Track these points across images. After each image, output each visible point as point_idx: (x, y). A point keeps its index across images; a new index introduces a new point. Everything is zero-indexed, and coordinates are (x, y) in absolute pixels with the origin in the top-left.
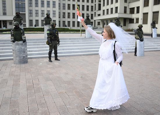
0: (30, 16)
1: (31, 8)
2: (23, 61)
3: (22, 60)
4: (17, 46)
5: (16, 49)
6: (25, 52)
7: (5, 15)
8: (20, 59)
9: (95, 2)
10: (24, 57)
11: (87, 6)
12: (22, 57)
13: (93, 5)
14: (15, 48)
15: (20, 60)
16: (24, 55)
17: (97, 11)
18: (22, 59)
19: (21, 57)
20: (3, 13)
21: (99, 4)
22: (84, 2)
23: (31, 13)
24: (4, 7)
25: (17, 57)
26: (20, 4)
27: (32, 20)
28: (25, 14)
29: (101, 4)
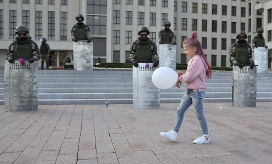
0: (114, 44)
1: (117, 27)
2: (249, 102)
3: (248, 100)
4: (243, 74)
5: (240, 79)
6: (253, 86)
7: (64, 40)
8: (245, 98)
9: (250, 14)
10: (252, 95)
11: (232, 23)
12: (250, 95)
13: (245, 20)
14: (239, 77)
15: (245, 100)
16: (252, 92)
17: (254, 33)
18: (248, 98)
19: (248, 94)
20: (61, 36)
21: (257, 19)
22: (226, 15)
23: (116, 37)
24: (64, 24)
25: (240, 93)
26: (96, 18)
27: (119, 51)
28: (105, 38)
29: (261, 19)
